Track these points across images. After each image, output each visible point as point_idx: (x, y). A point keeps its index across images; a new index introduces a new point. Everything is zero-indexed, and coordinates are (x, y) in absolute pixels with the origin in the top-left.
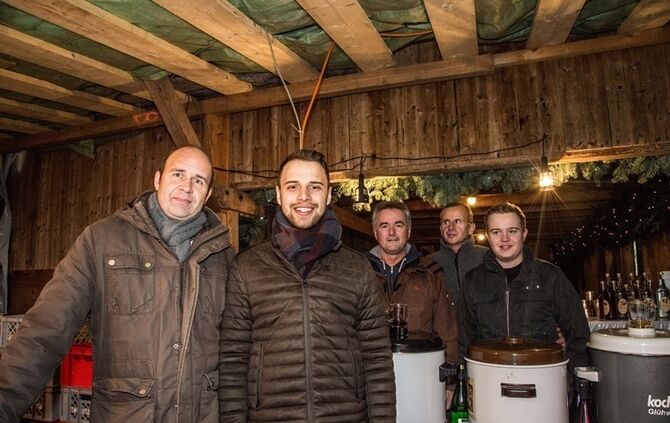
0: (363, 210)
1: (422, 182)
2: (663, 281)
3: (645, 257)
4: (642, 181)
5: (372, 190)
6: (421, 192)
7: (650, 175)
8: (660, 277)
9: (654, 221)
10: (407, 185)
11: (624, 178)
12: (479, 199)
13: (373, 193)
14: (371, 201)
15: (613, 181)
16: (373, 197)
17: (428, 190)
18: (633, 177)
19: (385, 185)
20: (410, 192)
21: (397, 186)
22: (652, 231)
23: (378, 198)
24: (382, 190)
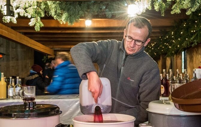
0: (11, 22)
1: (53, 6)
2: (195, 74)
3: (188, 62)
4: (188, 13)
5: (17, 8)
6: (52, 13)
7: (193, 10)
8: (194, 72)
9: (194, 39)
10: (43, 7)
11: (178, 11)
12: (94, 22)
13: (18, 10)
14: (16, 16)
15: (172, 13)
16: (19, 14)
17: (58, 11)
18: (184, 11)
19: (27, 6)
20: (45, 12)
21: (36, 7)
22: (193, 45)
23: (22, 15)
24: (25, 9)
